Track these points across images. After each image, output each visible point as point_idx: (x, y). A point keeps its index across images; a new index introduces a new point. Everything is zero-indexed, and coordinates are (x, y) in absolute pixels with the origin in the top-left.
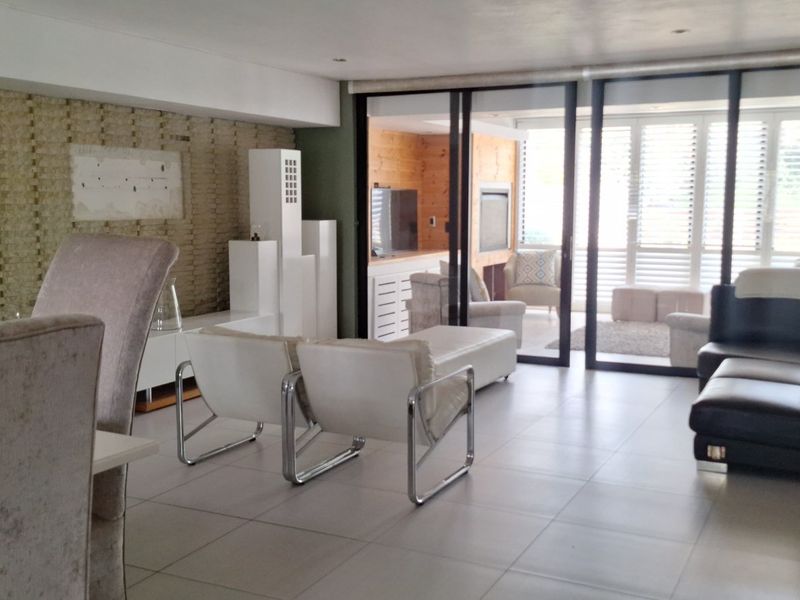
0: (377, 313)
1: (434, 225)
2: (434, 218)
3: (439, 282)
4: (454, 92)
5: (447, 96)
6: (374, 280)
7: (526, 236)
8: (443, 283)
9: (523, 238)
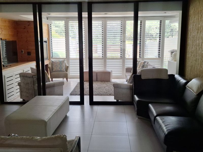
0: (7, 89)
1: (23, 53)
2: (23, 50)
3: (33, 76)
4: (34, 4)
5: (31, 5)
6: (5, 76)
7: (53, 55)
8: (34, 77)
9: (52, 56)
